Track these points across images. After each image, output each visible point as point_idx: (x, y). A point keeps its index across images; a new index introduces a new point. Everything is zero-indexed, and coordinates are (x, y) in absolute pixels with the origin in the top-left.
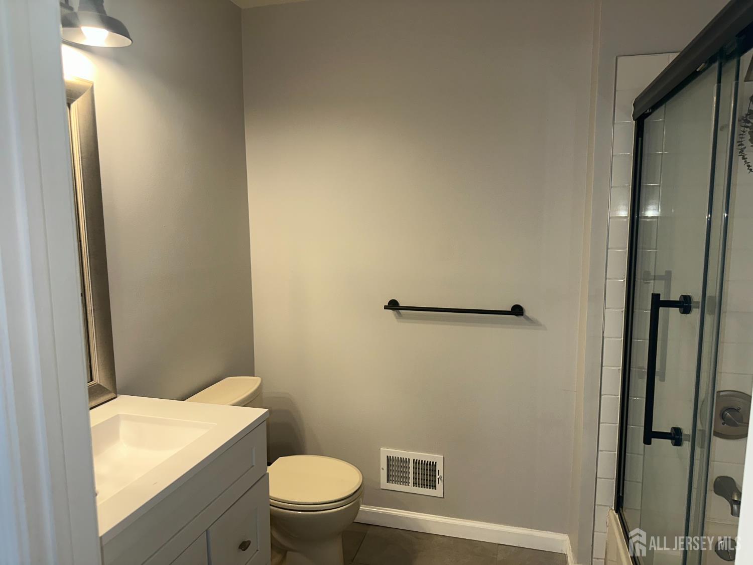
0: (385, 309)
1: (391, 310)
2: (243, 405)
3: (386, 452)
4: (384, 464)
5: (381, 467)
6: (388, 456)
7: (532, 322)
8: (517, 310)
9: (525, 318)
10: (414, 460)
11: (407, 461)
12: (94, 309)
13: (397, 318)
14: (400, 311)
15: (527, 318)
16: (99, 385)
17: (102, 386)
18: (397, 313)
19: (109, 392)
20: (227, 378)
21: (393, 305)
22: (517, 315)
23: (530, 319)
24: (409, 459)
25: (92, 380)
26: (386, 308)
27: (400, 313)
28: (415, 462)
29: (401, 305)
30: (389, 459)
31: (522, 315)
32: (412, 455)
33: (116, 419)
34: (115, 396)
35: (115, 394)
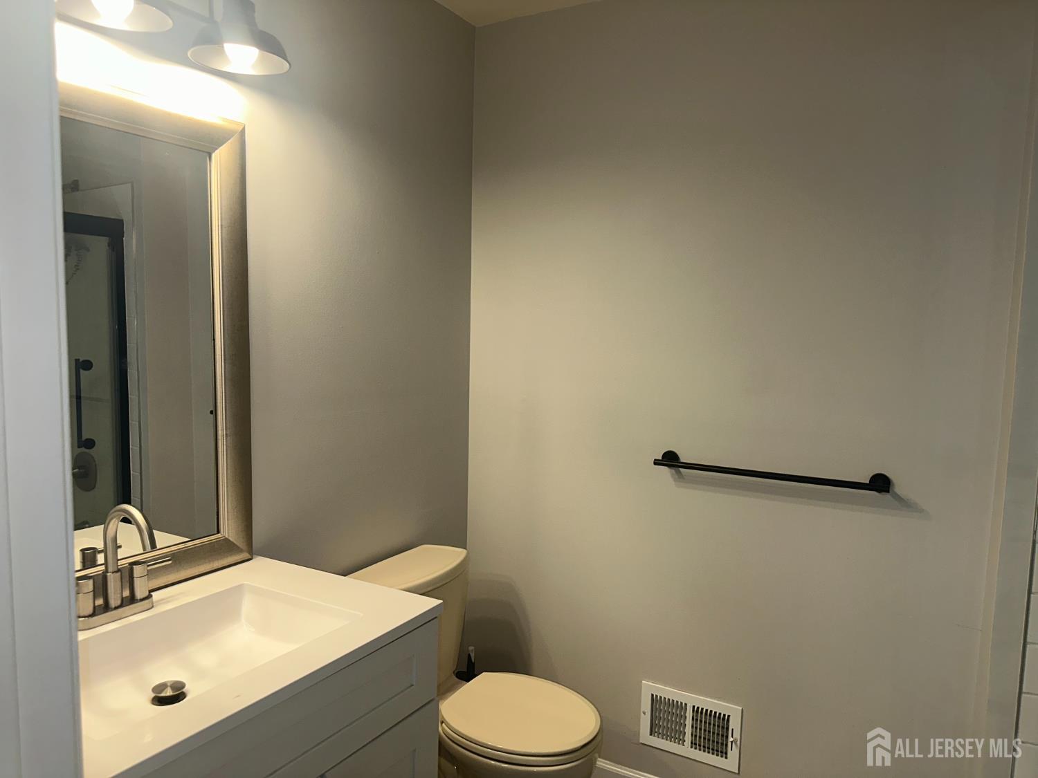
0: (655, 464)
1: (666, 467)
2: (422, 592)
3: (650, 687)
4: (646, 706)
5: (642, 710)
6: (652, 695)
7: (904, 504)
8: (880, 483)
9: (893, 497)
10: (694, 707)
11: (683, 707)
12: (226, 434)
13: (675, 481)
14: (681, 470)
15: (898, 498)
16: (226, 540)
17: (232, 542)
18: (676, 472)
19: (241, 551)
20: (423, 546)
21: (670, 459)
22: (879, 491)
23: (902, 499)
24: (686, 704)
25: (218, 532)
26: (657, 463)
27: (680, 472)
28: (696, 710)
29: (682, 460)
30: (655, 700)
31: (888, 492)
32: (693, 699)
33: (238, 590)
34: (250, 557)
35: (249, 554)
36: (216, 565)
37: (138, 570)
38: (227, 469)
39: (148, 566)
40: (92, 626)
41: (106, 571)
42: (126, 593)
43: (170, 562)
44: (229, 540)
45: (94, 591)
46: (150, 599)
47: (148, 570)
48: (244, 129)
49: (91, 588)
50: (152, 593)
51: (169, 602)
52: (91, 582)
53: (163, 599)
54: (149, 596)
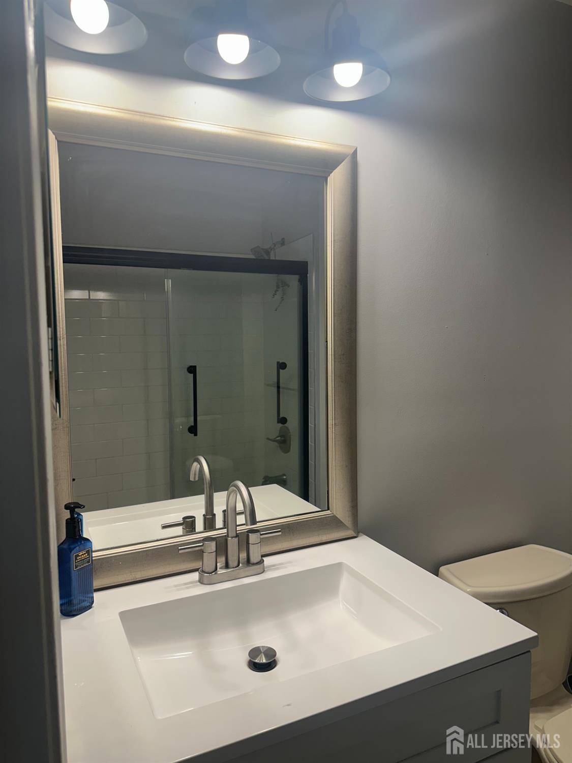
17: (339, 520)
19: (347, 528)
25: (328, 509)
33: (337, 568)
34: (355, 535)
35: (355, 532)
36: (324, 538)
37: (253, 538)
38: (335, 454)
39: (261, 535)
40: (213, 582)
41: (228, 536)
42: (243, 555)
43: (280, 533)
44: (337, 518)
45: (216, 551)
46: (261, 565)
47: (261, 539)
48: (356, 150)
49: (214, 549)
50: (264, 559)
51: (278, 569)
52: (213, 544)
53: (274, 566)
54: (262, 562)
